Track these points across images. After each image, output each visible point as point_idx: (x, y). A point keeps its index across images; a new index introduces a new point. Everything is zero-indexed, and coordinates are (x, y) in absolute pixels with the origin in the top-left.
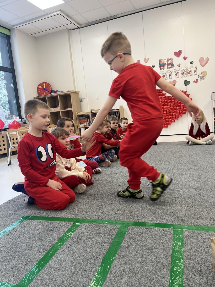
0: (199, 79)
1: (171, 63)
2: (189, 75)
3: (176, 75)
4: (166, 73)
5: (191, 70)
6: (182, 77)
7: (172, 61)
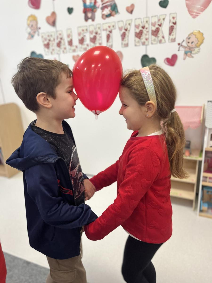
0: (181, 54)
2: (155, 40)
3: (123, 39)
4: (99, 32)
5: (160, 25)
6: (137, 44)
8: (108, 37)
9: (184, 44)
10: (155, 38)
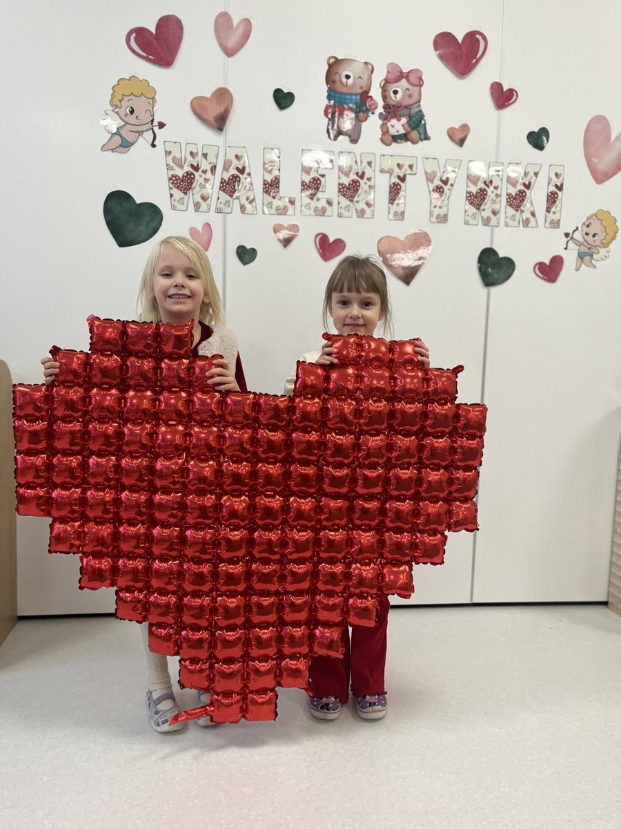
0: (570, 258)
1: (407, 107)
2: (514, 217)
5: (528, 186)
6: (472, 221)
7: (416, 89)
8: (395, 191)
9: (578, 236)
10: (515, 212)
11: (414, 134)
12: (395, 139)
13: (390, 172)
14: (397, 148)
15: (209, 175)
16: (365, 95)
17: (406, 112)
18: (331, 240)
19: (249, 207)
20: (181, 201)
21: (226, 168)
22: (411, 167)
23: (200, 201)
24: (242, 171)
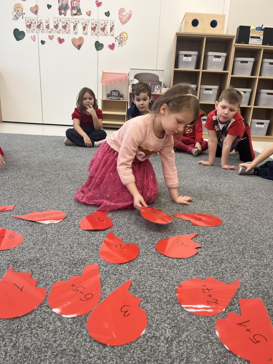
1: (77, 7)
3: (84, 30)
4: (69, 23)
5: (106, 26)
6: (93, 34)
7: (78, 3)
8: (75, 27)
9: (118, 38)
10: (103, 32)
11: (78, 13)
12: (74, 15)
13: (73, 23)
14: (74, 17)
15: (34, 24)
16: (67, 5)
17: (76, 8)
18: (61, 39)
19: (43, 32)
20: (29, 30)
21: (38, 23)
22: (78, 21)
23: (33, 30)
24: (41, 23)
